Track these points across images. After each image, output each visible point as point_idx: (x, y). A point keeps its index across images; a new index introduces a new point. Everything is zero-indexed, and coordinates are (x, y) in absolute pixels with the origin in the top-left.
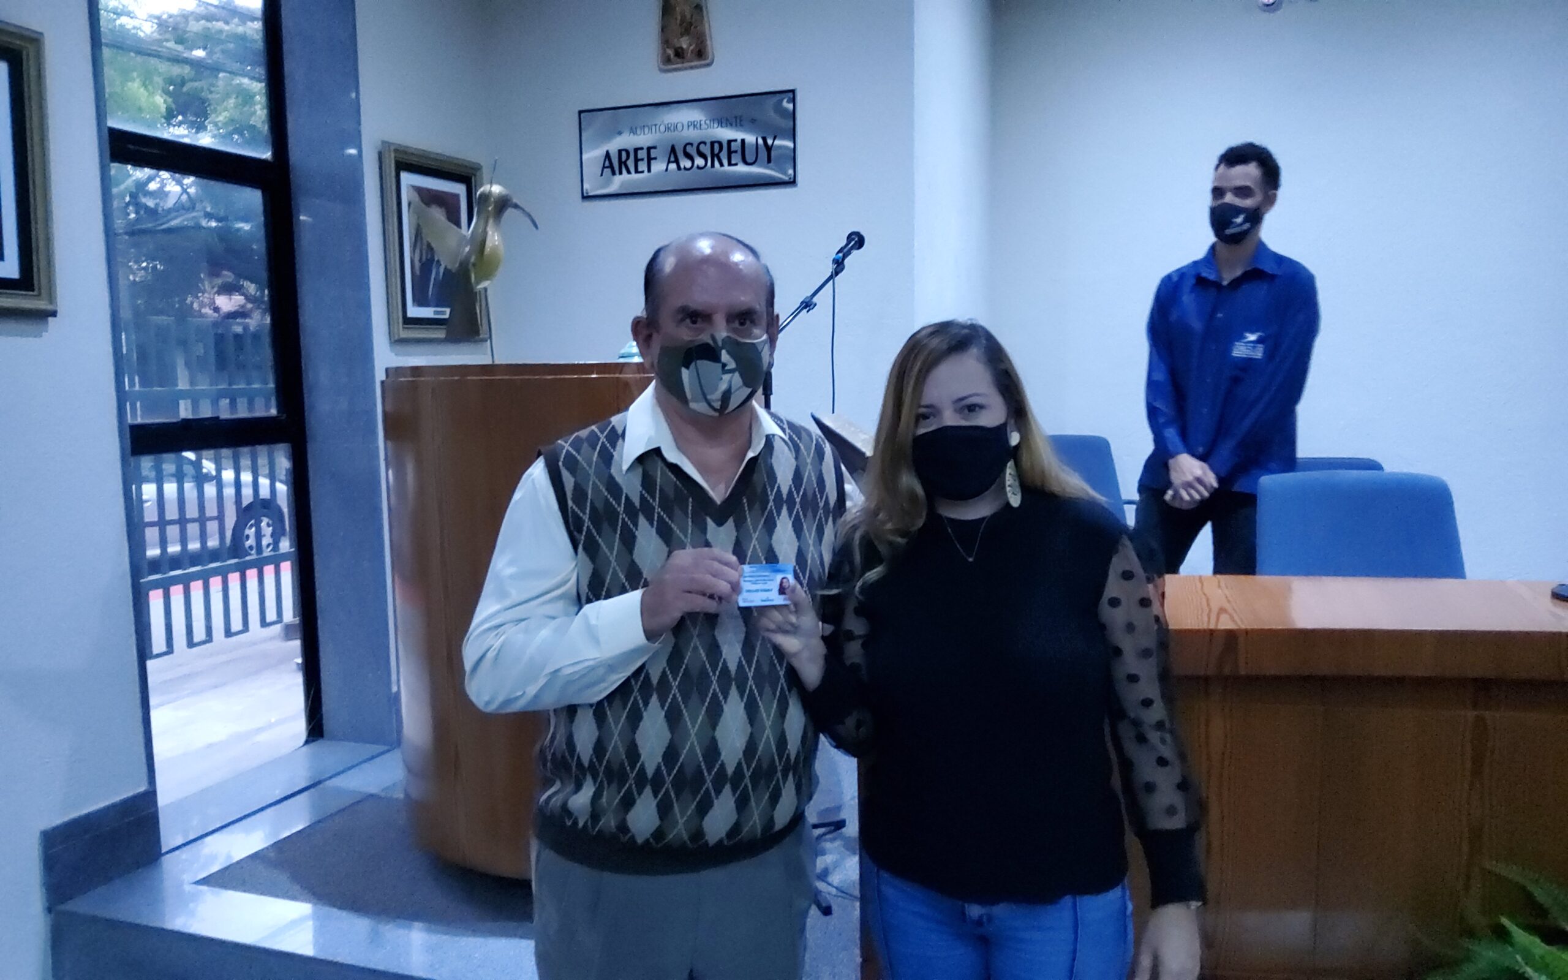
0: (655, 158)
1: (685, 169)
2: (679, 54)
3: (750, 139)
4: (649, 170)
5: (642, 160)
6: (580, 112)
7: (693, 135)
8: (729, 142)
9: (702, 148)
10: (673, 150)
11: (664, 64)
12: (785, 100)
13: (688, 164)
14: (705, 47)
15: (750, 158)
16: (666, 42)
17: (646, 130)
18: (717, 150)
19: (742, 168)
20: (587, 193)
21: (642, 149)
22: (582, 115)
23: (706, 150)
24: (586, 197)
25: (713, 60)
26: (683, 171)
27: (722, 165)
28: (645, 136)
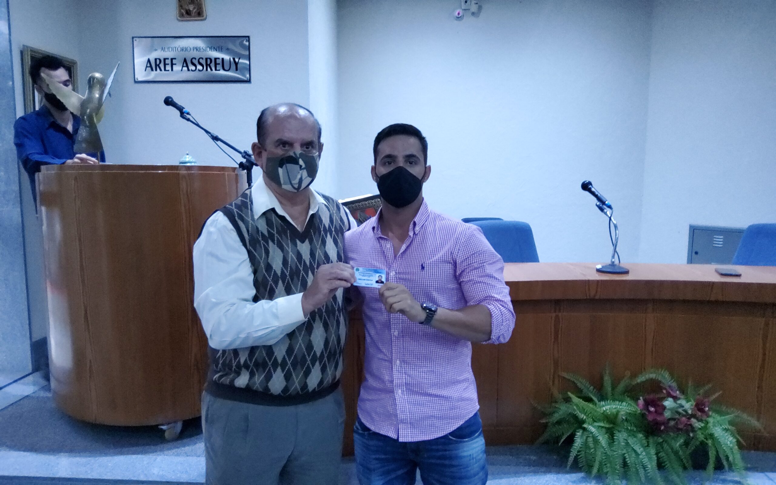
0: (175, 64)
1: (192, 70)
2: (188, 13)
3: (227, 57)
4: (172, 70)
5: (168, 64)
6: (133, 38)
7: (196, 54)
8: (216, 59)
9: (201, 61)
10: (185, 60)
11: (180, 17)
12: (245, 41)
13: (194, 68)
14: (202, 12)
15: (226, 67)
16: (181, 6)
17: (170, 49)
18: (209, 63)
19: (222, 72)
20: (137, 79)
21: (168, 59)
22: (134, 39)
23: (203, 62)
24: (136, 82)
25: (206, 17)
26: (191, 72)
27: (211, 70)
28: (169, 53)
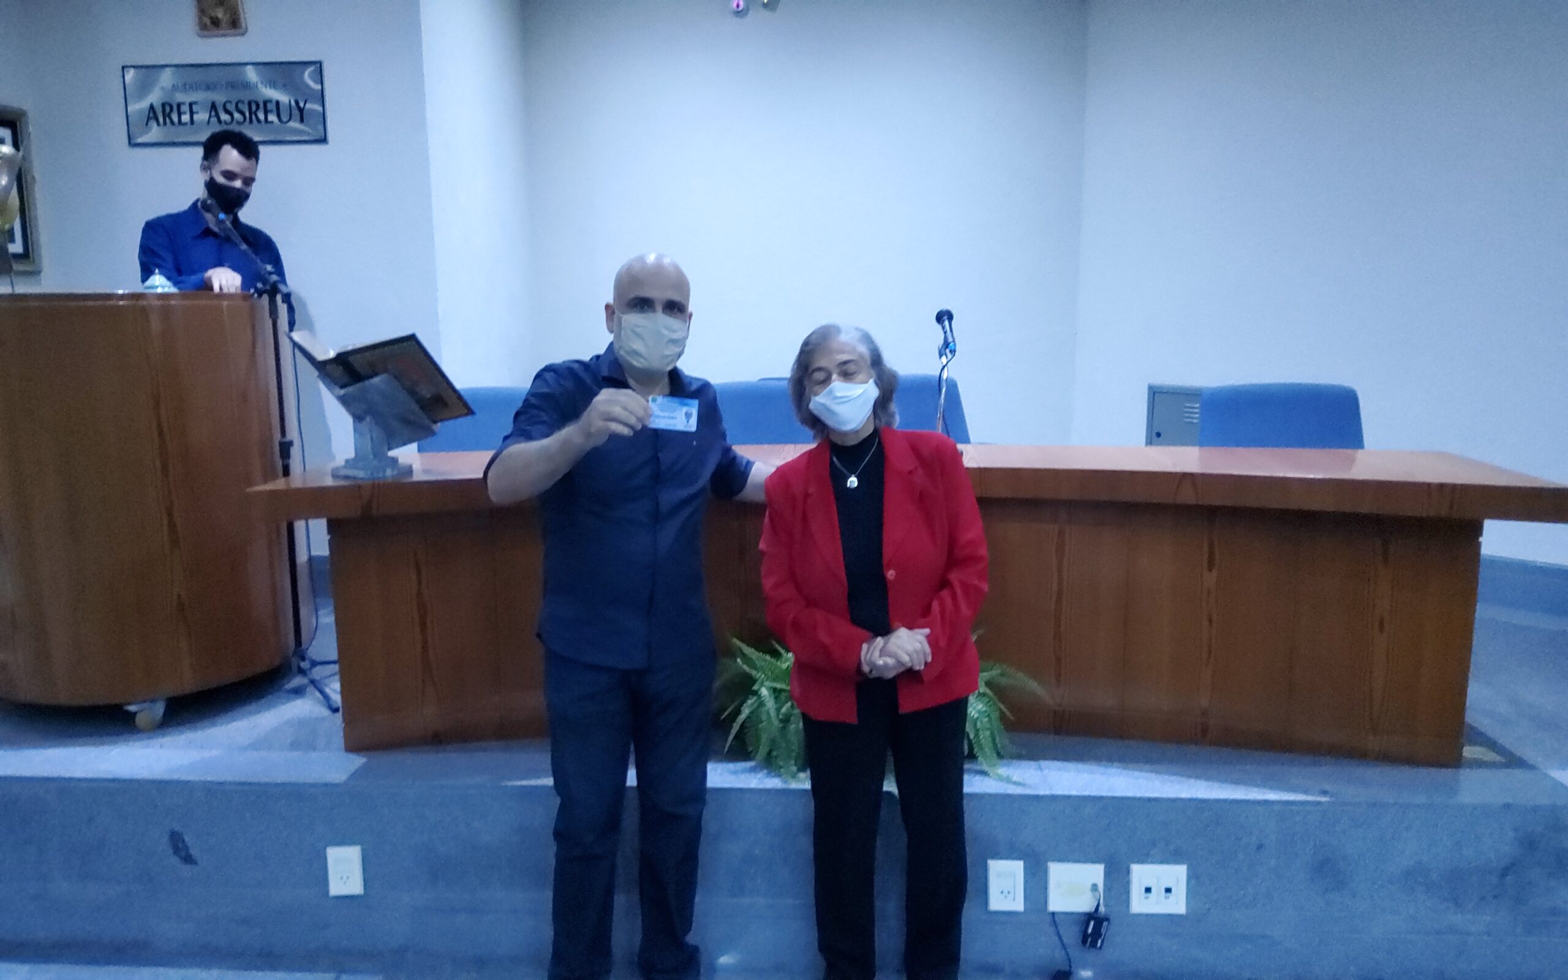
0: (197, 113)
2: (216, 22)
3: (284, 98)
4: (192, 123)
5: (185, 113)
6: (123, 68)
7: (234, 96)
8: (265, 103)
9: (240, 105)
10: (213, 107)
11: (201, 30)
12: (310, 69)
13: (229, 119)
14: (239, 18)
15: (284, 116)
16: (202, 12)
17: (187, 87)
18: (254, 109)
20: (132, 141)
21: (184, 103)
22: (125, 70)
23: (244, 108)
24: (132, 144)
25: (247, 28)
27: (259, 121)
28: (186, 94)
